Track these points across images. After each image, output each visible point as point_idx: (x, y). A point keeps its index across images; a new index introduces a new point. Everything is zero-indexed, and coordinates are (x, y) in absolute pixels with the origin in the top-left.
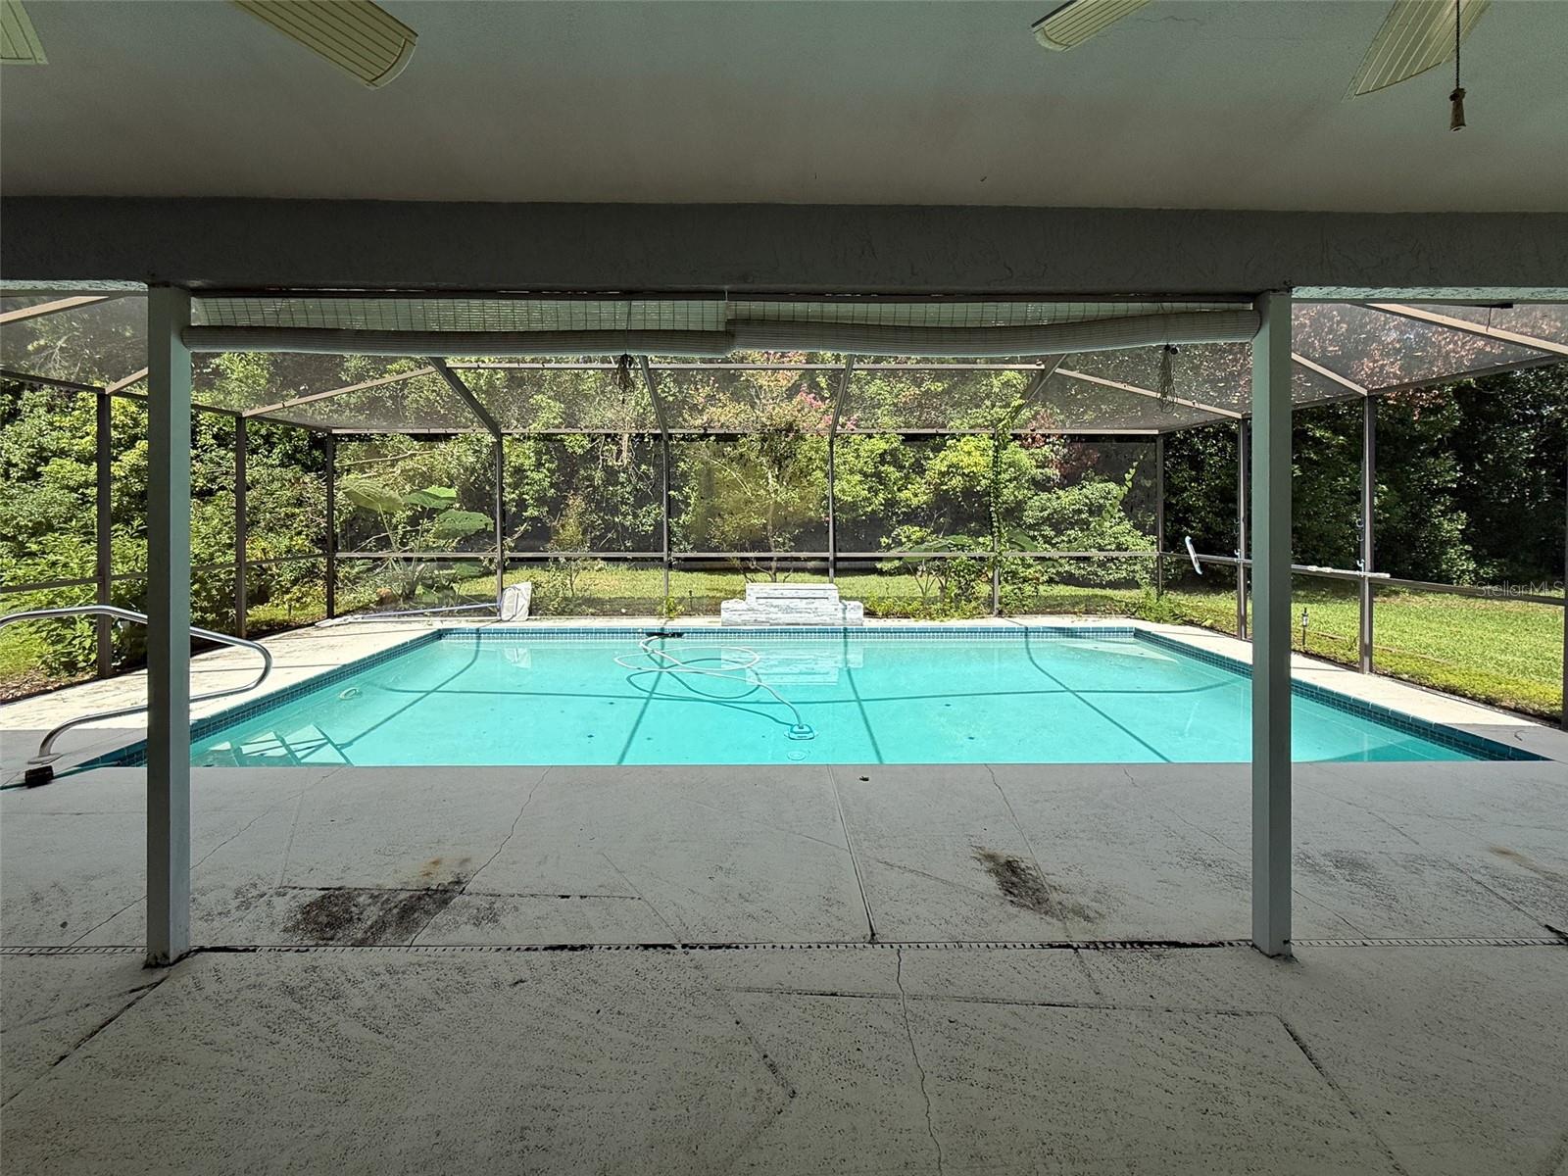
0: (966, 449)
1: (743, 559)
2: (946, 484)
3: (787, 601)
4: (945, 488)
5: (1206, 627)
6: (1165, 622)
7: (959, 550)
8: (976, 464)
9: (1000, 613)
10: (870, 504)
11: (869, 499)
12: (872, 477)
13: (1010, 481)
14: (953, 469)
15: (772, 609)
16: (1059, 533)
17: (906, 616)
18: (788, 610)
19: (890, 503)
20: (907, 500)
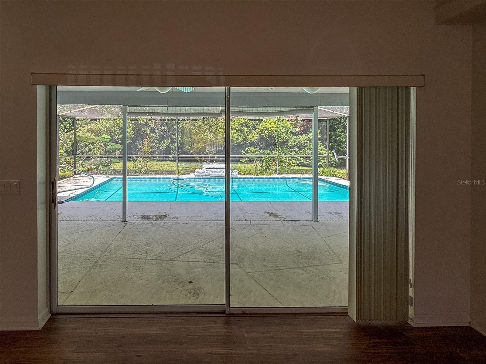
0: (269, 122)
1: (199, 157)
2: (263, 133)
3: (215, 170)
4: (263, 135)
5: (339, 178)
6: (328, 176)
7: (266, 154)
8: (273, 127)
9: (279, 174)
10: (238, 140)
11: (238, 138)
12: (239, 131)
13: (284, 132)
14: (266, 128)
15: (211, 172)
16: (300, 150)
17: (250, 174)
18: (215, 172)
19: (245, 140)
20: (250, 139)
